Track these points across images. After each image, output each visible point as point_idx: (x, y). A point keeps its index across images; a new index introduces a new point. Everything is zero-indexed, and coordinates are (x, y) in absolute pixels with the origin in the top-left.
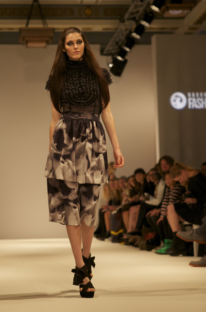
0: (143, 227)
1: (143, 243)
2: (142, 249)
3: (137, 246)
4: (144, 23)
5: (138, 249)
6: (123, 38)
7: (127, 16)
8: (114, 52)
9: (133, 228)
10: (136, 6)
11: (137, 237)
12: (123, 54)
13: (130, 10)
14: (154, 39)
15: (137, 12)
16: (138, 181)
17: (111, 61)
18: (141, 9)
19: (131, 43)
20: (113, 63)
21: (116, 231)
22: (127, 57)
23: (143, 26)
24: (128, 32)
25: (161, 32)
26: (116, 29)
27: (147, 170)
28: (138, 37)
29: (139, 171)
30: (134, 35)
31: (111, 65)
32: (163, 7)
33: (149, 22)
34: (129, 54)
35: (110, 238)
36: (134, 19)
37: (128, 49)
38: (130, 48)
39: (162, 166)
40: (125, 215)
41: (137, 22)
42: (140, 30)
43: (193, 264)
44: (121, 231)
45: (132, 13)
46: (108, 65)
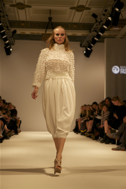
0: (95, 129)
1: (94, 137)
2: (94, 140)
3: (91, 138)
4: (100, 33)
5: (92, 139)
6: (91, 39)
7: (92, 30)
8: (86, 46)
9: (90, 129)
10: (97, 25)
11: (91, 134)
12: (90, 47)
13: (94, 27)
14: (105, 40)
15: (97, 28)
16: (94, 108)
17: (85, 50)
18: (99, 27)
19: (94, 42)
20: (86, 51)
21: (83, 131)
22: (92, 49)
23: (100, 35)
24: (93, 37)
25: (109, 37)
26: (88, 35)
27: (98, 103)
28: (97, 39)
29: (95, 103)
30: (96, 38)
31: (85, 52)
32: (109, 26)
33: (103, 33)
34: (93, 47)
35: (80, 133)
36: (96, 31)
37: (93, 45)
38: (94, 45)
39: (106, 102)
40: (87, 123)
41: (97, 32)
42: (98, 36)
43: (113, 149)
44: (85, 130)
45: (95, 28)
46: (84, 52)
